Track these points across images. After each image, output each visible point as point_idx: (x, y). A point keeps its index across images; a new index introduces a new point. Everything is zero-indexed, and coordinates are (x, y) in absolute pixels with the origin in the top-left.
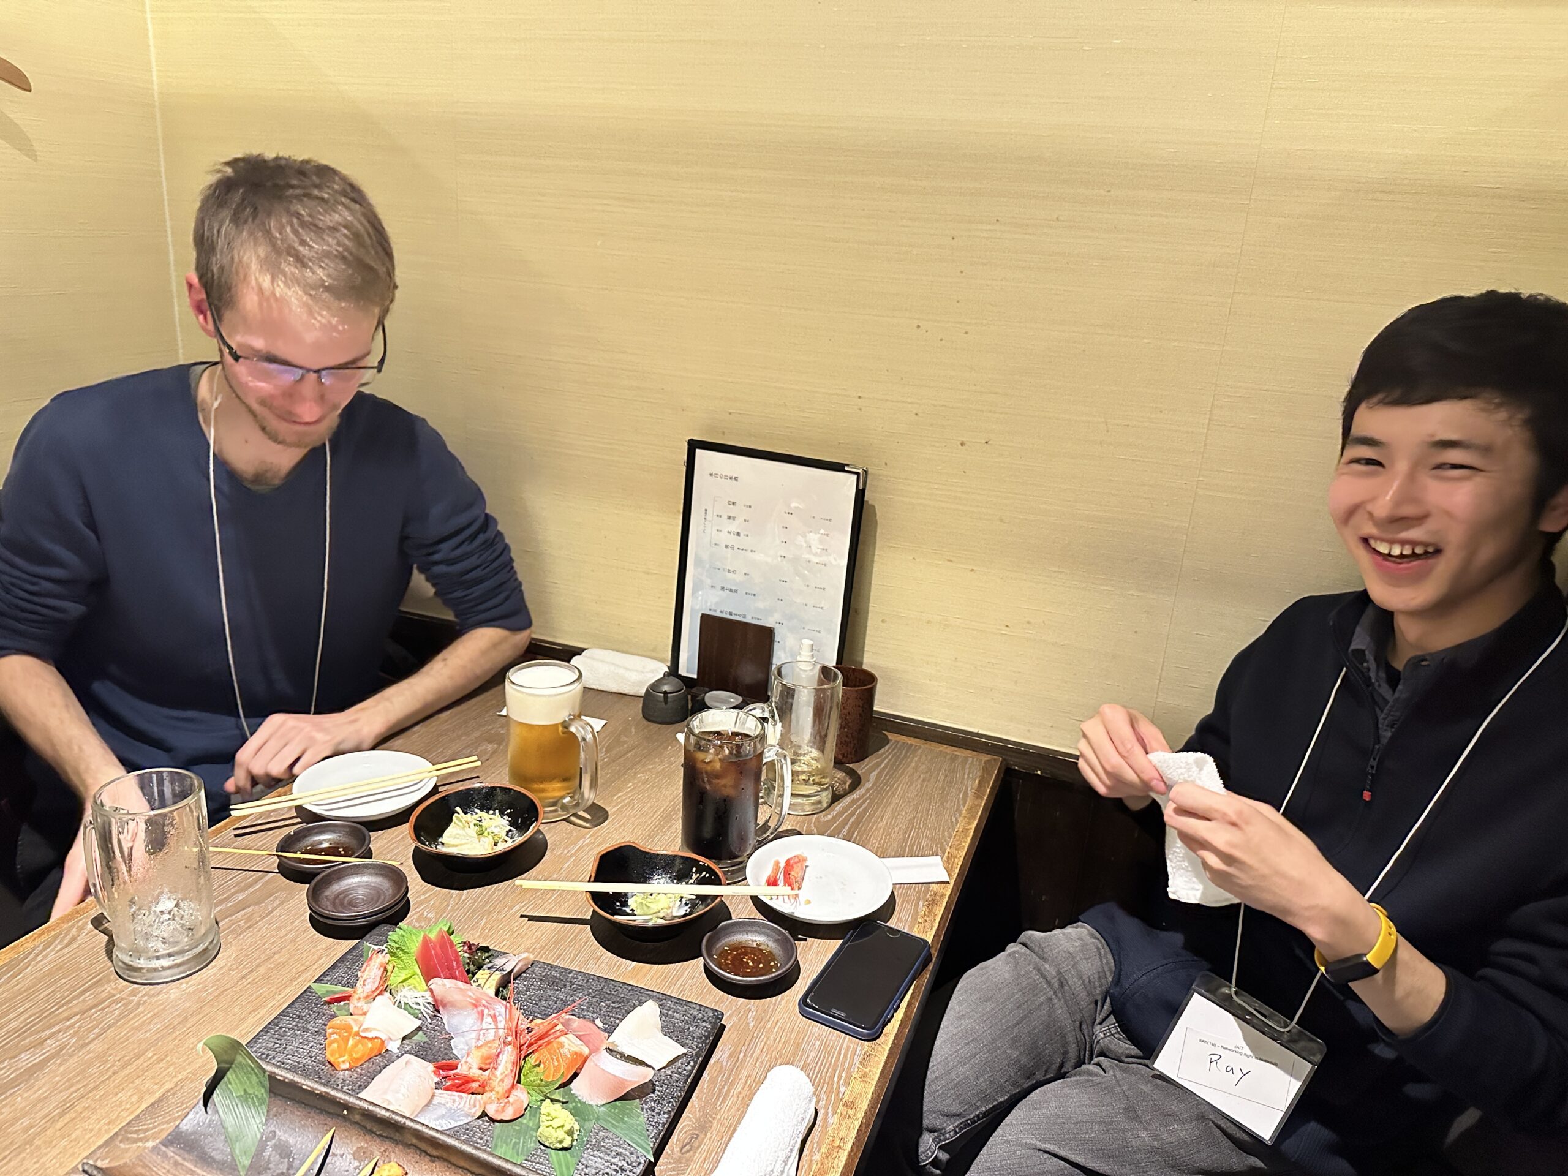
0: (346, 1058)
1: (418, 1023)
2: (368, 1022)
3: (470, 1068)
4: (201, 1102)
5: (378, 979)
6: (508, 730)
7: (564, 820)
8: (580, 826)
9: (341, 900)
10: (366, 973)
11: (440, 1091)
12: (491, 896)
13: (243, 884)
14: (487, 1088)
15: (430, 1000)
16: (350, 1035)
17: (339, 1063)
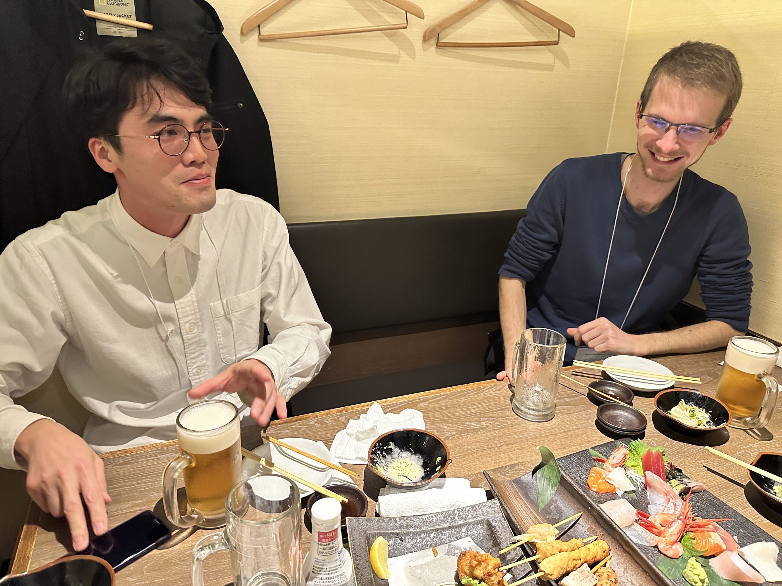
0: (596, 486)
1: (635, 489)
2: (610, 476)
3: (655, 521)
4: (531, 472)
5: (621, 459)
6: (721, 374)
7: (743, 430)
8: (753, 437)
9: (613, 418)
10: (616, 454)
11: (637, 524)
12: (689, 449)
13: (570, 395)
14: (662, 535)
15: (644, 481)
16: (601, 477)
17: (592, 487)
